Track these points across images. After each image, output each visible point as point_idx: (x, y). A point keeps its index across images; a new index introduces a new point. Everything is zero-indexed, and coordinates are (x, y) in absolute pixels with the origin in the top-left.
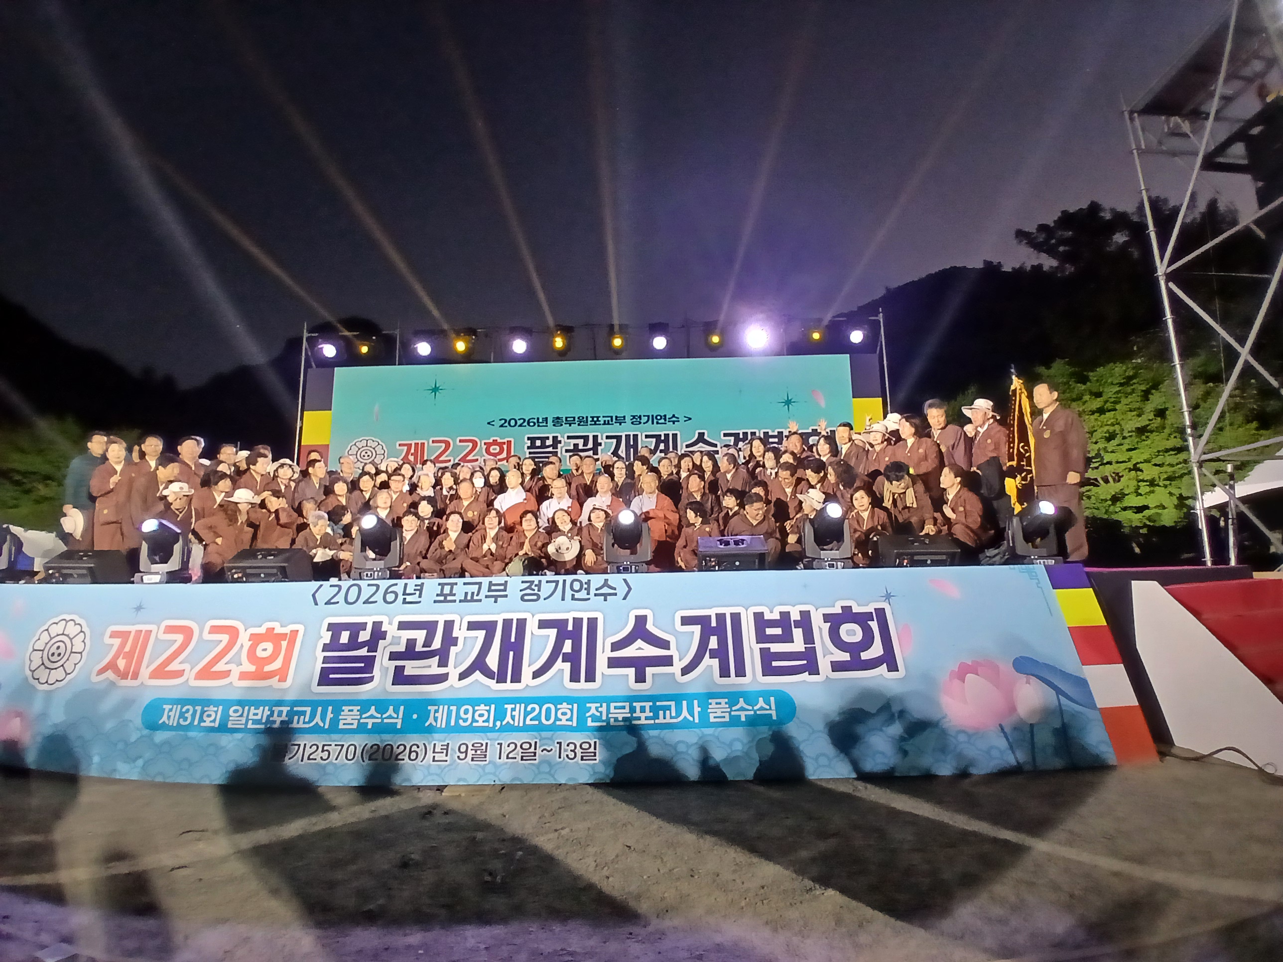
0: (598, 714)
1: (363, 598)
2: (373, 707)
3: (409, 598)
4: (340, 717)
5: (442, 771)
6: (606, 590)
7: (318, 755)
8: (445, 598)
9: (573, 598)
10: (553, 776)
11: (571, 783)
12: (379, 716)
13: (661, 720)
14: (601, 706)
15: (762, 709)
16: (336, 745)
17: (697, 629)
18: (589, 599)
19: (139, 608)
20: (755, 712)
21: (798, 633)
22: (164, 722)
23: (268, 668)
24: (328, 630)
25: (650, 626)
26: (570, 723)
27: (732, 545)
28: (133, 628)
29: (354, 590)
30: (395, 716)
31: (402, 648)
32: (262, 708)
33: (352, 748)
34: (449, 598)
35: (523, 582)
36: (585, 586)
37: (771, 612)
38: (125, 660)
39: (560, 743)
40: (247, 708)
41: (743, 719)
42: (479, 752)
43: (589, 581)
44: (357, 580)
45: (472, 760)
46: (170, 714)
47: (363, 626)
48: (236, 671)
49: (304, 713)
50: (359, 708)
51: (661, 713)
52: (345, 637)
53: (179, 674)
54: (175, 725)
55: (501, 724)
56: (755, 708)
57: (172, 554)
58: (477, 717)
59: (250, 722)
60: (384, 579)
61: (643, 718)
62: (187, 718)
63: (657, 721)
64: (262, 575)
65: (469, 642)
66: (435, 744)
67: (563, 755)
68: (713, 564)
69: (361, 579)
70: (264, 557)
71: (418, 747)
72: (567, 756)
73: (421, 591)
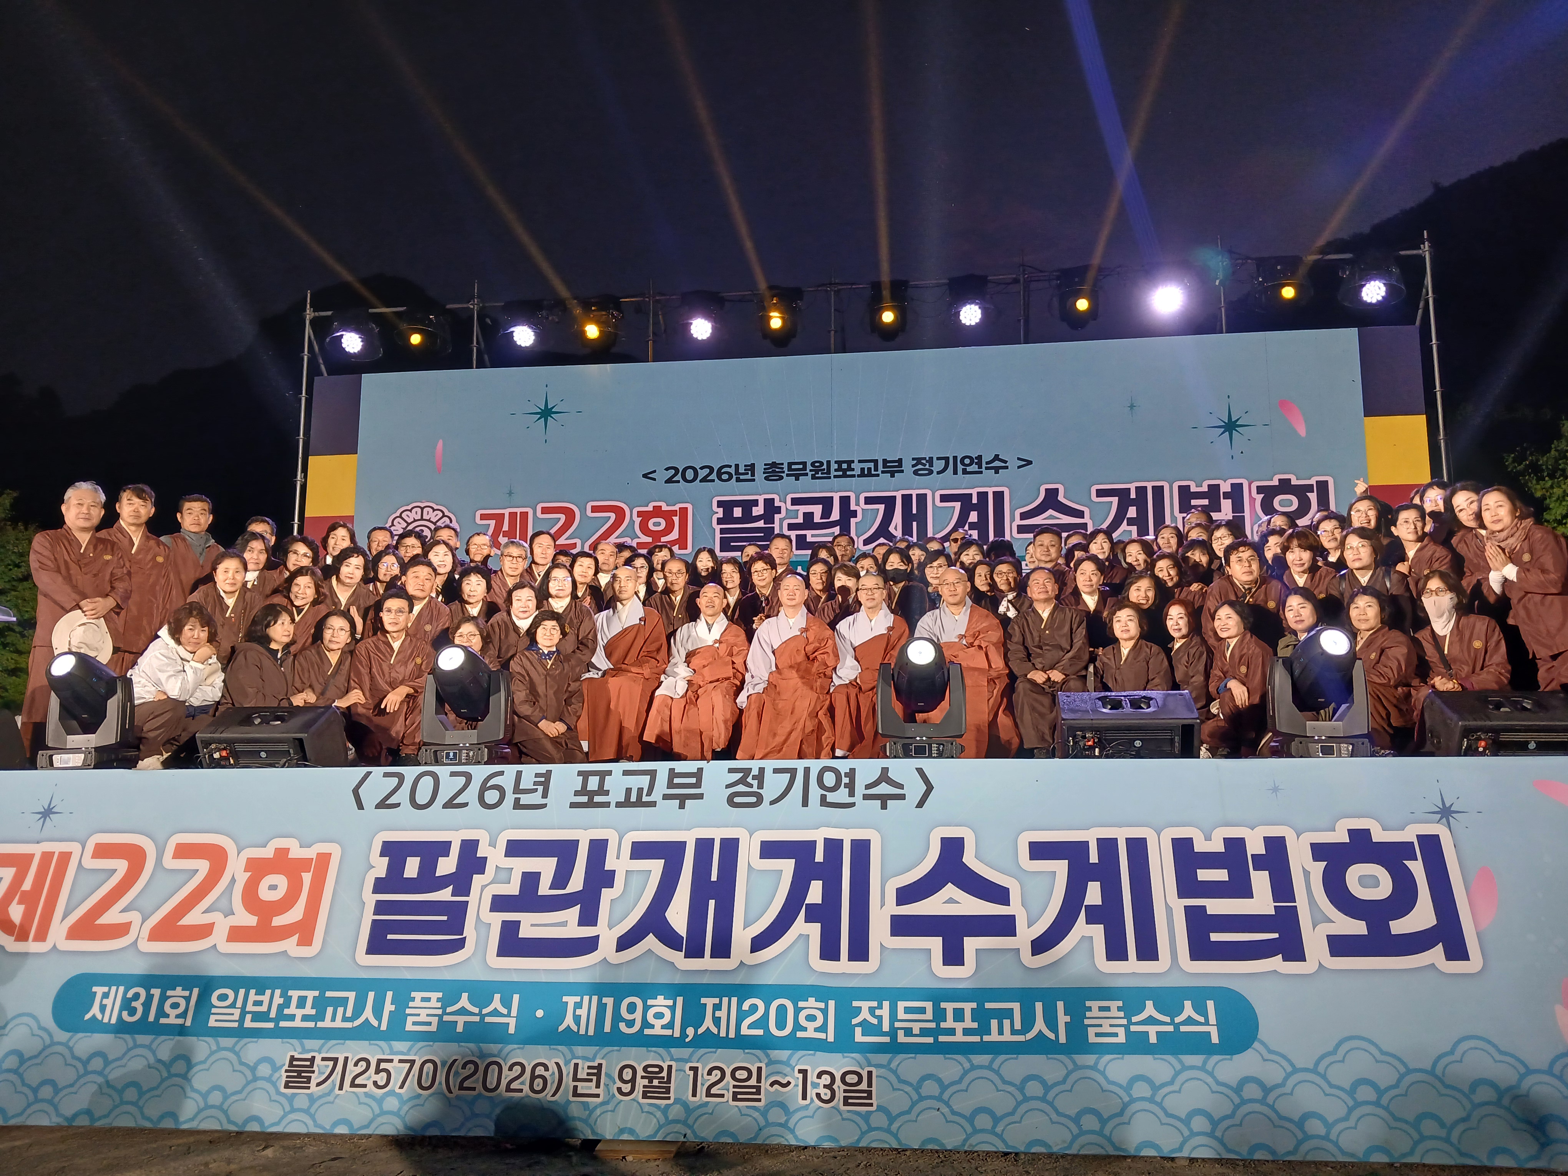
0: (875, 1021)
1: (444, 796)
2: (465, 996)
3: (525, 799)
4: (408, 1011)
5: (590, 1115)
6: (884, 789)
7: (370, 1077)
8: (591, 799)
9: (824, 802)
10: (792, 1131)
11: (827, 1145)
12: (476, 1010)
13: (994, 1037)
14: (880, 1007)
15: (1189, 1021)
16: (401, 1061)
17: (1061, 867)
18: (853, 805)
19: (47, 813)
20: (1177, 1026)
21: (1260, 880)
22: (94, 1016)
23: (278, 921)
24: (382, 854)
25: (969, 859)
26: (822, 1036)
27: (1128, 709)
28: (37, 850)
29: (427, 783)
30: (505, 1011)
31: (513, 888)
32: (268, 992)
33: (429, 1066)
34: (597, 799)
35: (731, 771)
36: (846, 780)
37: (1208, 838)
38: (22, 908)
39: (804, 1072)
40: (242, 992)
41: (1153, 1039)
42: (656, 1082)
43: (853, 771)
44: (431, 764)
45: (645, 1096)
46: (105, 1001)
47: (443, 848)
48: (222, 925)
49: (344, 1001)
50: (440, 995)
51: (994, 1023)
52: (412, 867)
53: (121, 930)
54: (114, 1021)
55: (696, 1032)
56: (1178, 1020)
57: (104, 716)
58: (650, 1018)
59: (249, 1017)
60: (479, 763)
61: (959, 1032)
62: (135, 1009)
63: (986, 1038)
64: (263, 755)
65: (635, 880)
66: (576, 1065)
67: (811, 1093)
68: (1090, 743)
69: (437, 762)
70: (265, 721)
71: (547, 1069)
72: (818, 1095)
73: (546, 785)
